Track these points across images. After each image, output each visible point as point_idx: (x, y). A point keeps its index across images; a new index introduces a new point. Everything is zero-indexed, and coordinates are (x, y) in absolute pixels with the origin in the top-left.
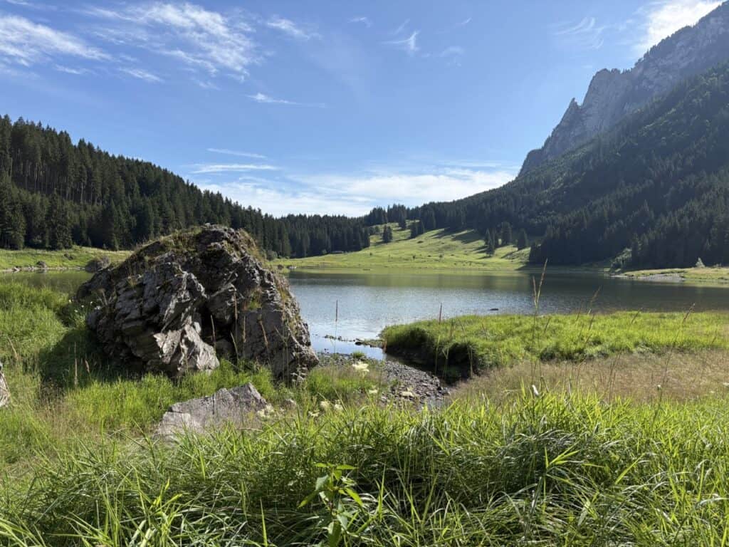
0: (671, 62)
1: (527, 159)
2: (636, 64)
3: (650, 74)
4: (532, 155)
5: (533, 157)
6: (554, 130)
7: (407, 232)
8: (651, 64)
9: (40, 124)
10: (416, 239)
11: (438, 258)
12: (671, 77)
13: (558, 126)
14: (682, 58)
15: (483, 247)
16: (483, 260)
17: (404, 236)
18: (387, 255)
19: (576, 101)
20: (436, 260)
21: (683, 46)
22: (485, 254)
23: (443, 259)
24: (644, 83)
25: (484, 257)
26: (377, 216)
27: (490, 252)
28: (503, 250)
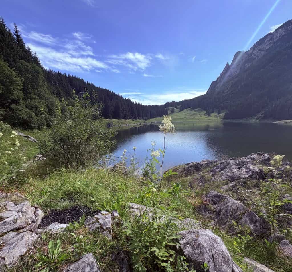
0: (263, 47)
1: (211, 84)
2: (250, 49)
3: (255, 52)
4: (213, 83)
5: (214, 84)
6: (221, 74)
7: (178, 110)
8: (256, 48)
9: (75, 76)
10: (182, 112)
11: (193, 118)
12: (262, 53)
13: (222, 72)
14: (267, 45)
15: (206, 114)
16: (207, 118)
17: (178, 111)
18: (176, 117)
19: (228, 63)
20: (193, 119)
21: (268, 41)
22: (207, 116)
23: (195, 118)
24: (253, 55)
25: (208, 117)
26: (168, 105)
27: (209, 115)
28: (213, 115)
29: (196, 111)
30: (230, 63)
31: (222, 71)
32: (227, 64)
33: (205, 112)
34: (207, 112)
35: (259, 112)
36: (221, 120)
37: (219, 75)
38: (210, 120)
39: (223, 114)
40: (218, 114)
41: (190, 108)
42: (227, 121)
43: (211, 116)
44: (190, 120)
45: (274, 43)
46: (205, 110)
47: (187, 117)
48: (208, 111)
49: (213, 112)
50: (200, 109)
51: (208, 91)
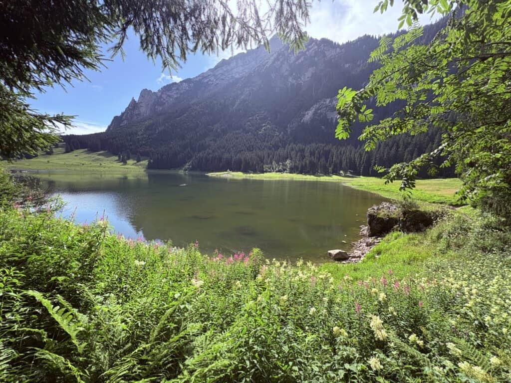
0: (171, 94)
3: (163, 96)
7: (62, 149)
10: (71, 154)
11: (99, 165)
12: (171, 100)
14: (175, 94)
15: (118, 160)
16: (123, 166)
17: (60, 151)
23: (102, 165)
24: (162, 99)
27: (125, 163)
28: (130, 162)
29: (99, 155)
30: (137, 99)
31: (127, 106)
32: (133, 100)
33: (117, 158)
34: (119, 157)
35: (185, 163)
36: (145, 169)
37: (124, 110)
38: (127, 169)
39: (145, 162)
40: (138, 162)
41: (86, 149)
42: (152, 171)
43: (128, 164)
44: (94, 168)
45: (181, 94)
46: (115, 154)
47: (87, 163)
48: (121, 157)
49: (129, 159)
50: (107, 152)
51: (109, 127)
